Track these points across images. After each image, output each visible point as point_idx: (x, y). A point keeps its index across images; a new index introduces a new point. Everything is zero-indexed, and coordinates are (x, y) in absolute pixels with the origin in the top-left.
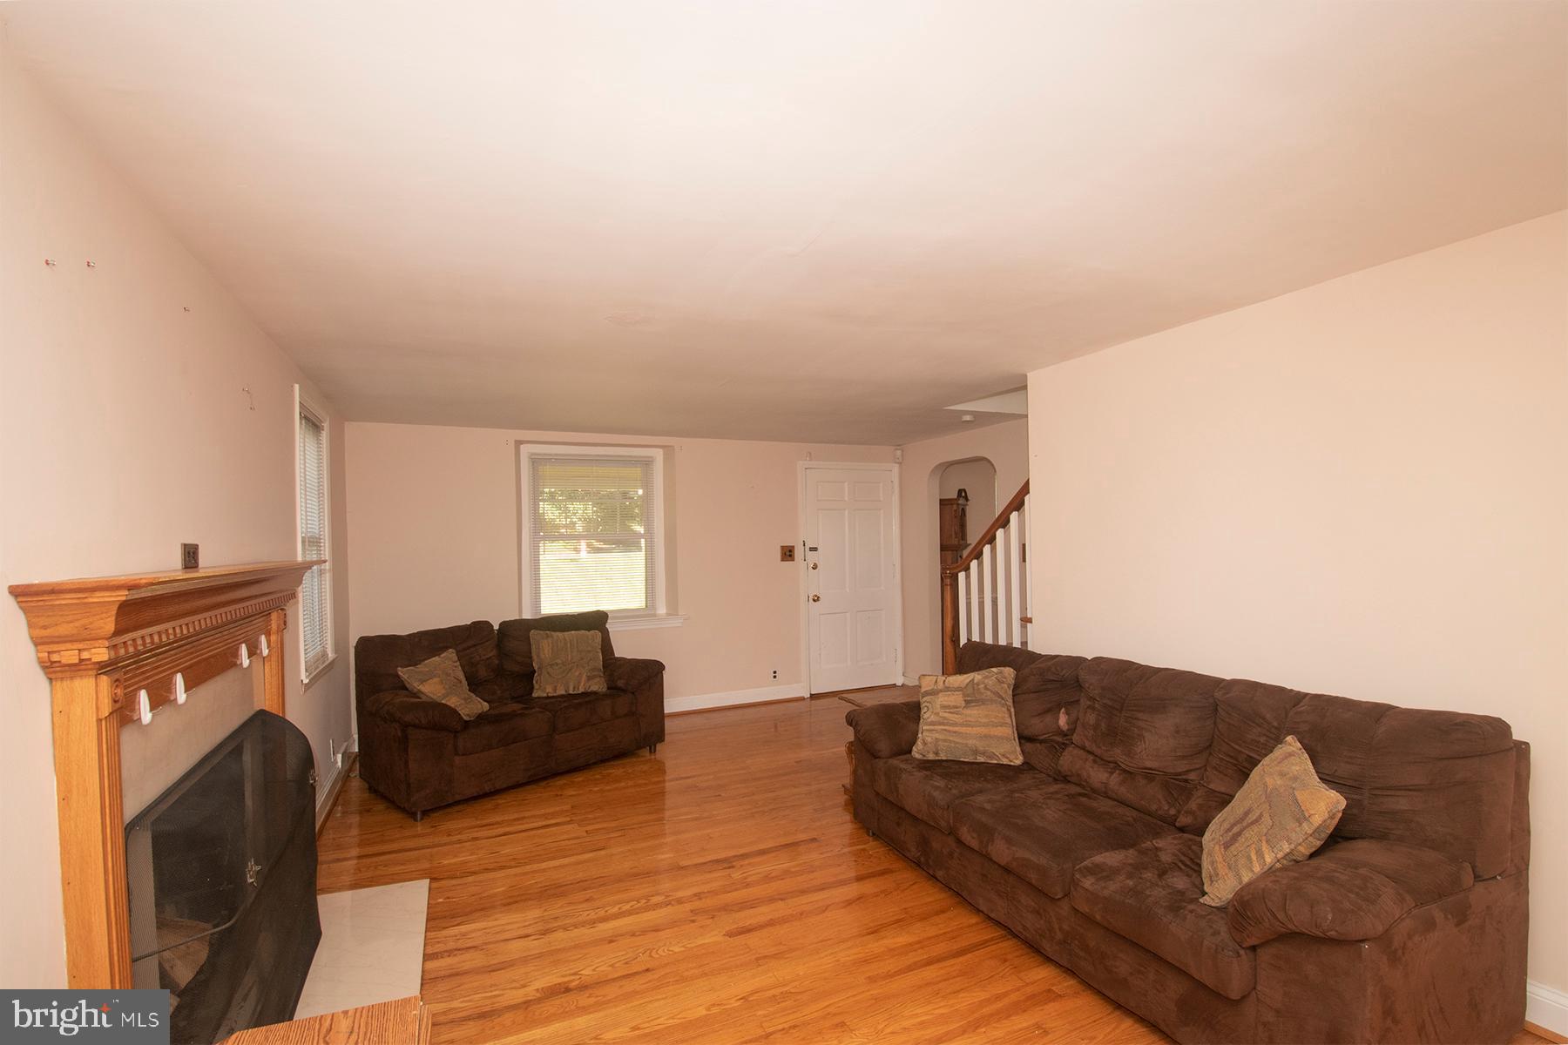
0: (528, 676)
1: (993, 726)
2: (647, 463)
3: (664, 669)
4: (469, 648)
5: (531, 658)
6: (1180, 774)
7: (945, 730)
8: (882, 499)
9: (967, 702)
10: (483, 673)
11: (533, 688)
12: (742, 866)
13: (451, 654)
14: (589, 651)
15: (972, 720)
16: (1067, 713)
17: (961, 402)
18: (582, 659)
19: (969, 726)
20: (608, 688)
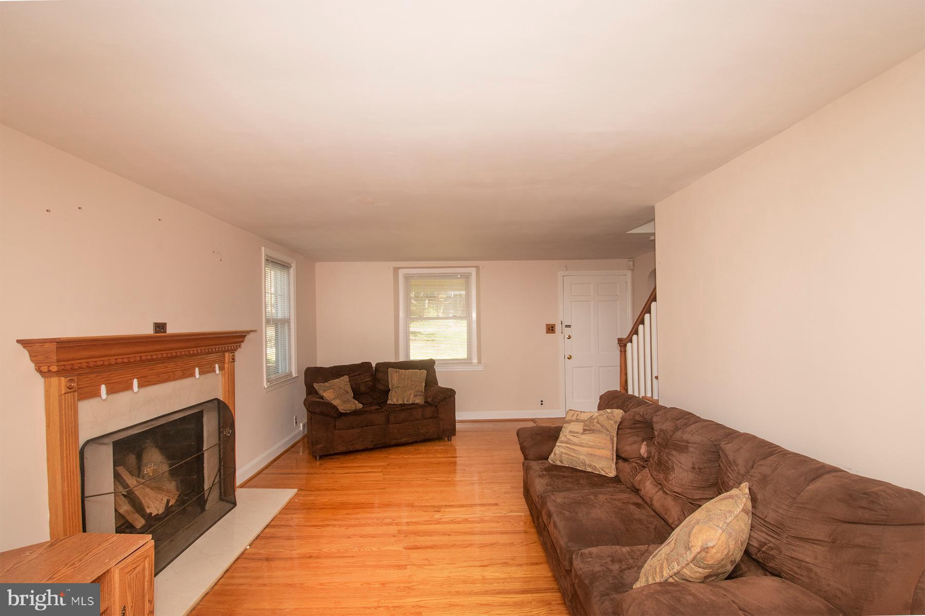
0: (387, 392)
1: (597, 448)
2: (467, 277)
3: (455, 394)
4: (355, 376)
5: (388, 382)
6: (696, 500)
7: (567, 447)
8: (618, 294)
9: (585, 430)
10: (363, 389)
11: (388, 399)
12: (444, 512)
13: (346, 378)
14: (416, 381)
15: (585, 442)
16: (648, 446)
17: (633, 229)
18: (412, 385)
19: (582, 446)
20: (425, 402)
